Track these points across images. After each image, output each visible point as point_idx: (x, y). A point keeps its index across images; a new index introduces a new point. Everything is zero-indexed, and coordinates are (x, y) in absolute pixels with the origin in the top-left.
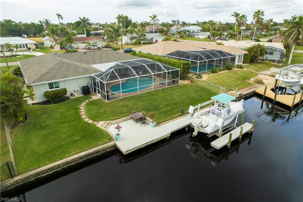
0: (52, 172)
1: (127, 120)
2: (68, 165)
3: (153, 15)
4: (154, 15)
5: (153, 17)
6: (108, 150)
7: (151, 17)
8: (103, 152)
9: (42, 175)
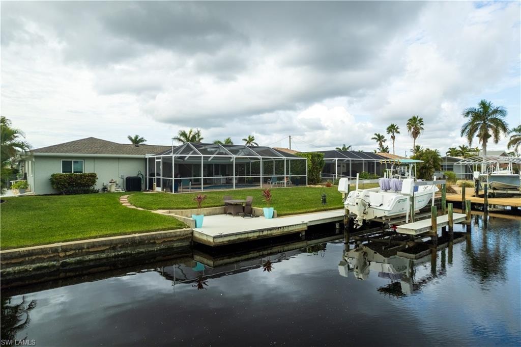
0: (34, 266)
1: (214, 215)
2: (78, 258)
3: (249, 137)
4: (251, 137)
5: (248, 140)
6: (175, 245)
7: (246, 140)
8: (162, 247)
9: (7, 268)
